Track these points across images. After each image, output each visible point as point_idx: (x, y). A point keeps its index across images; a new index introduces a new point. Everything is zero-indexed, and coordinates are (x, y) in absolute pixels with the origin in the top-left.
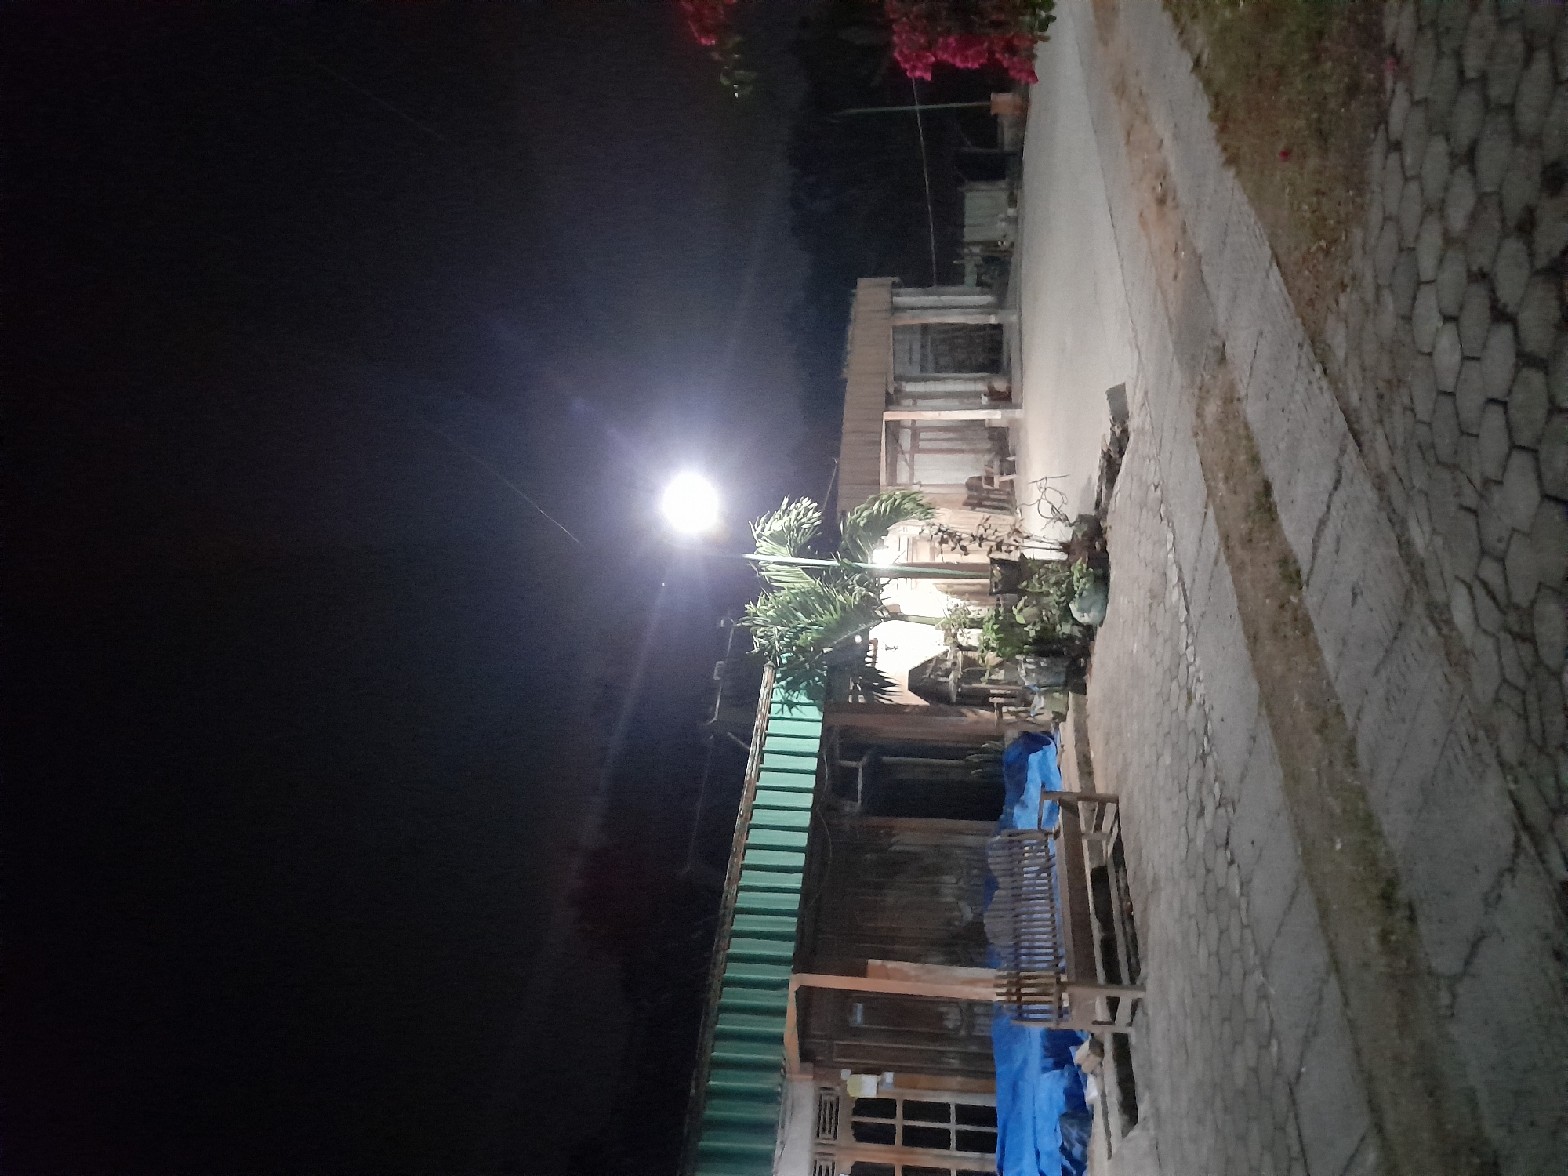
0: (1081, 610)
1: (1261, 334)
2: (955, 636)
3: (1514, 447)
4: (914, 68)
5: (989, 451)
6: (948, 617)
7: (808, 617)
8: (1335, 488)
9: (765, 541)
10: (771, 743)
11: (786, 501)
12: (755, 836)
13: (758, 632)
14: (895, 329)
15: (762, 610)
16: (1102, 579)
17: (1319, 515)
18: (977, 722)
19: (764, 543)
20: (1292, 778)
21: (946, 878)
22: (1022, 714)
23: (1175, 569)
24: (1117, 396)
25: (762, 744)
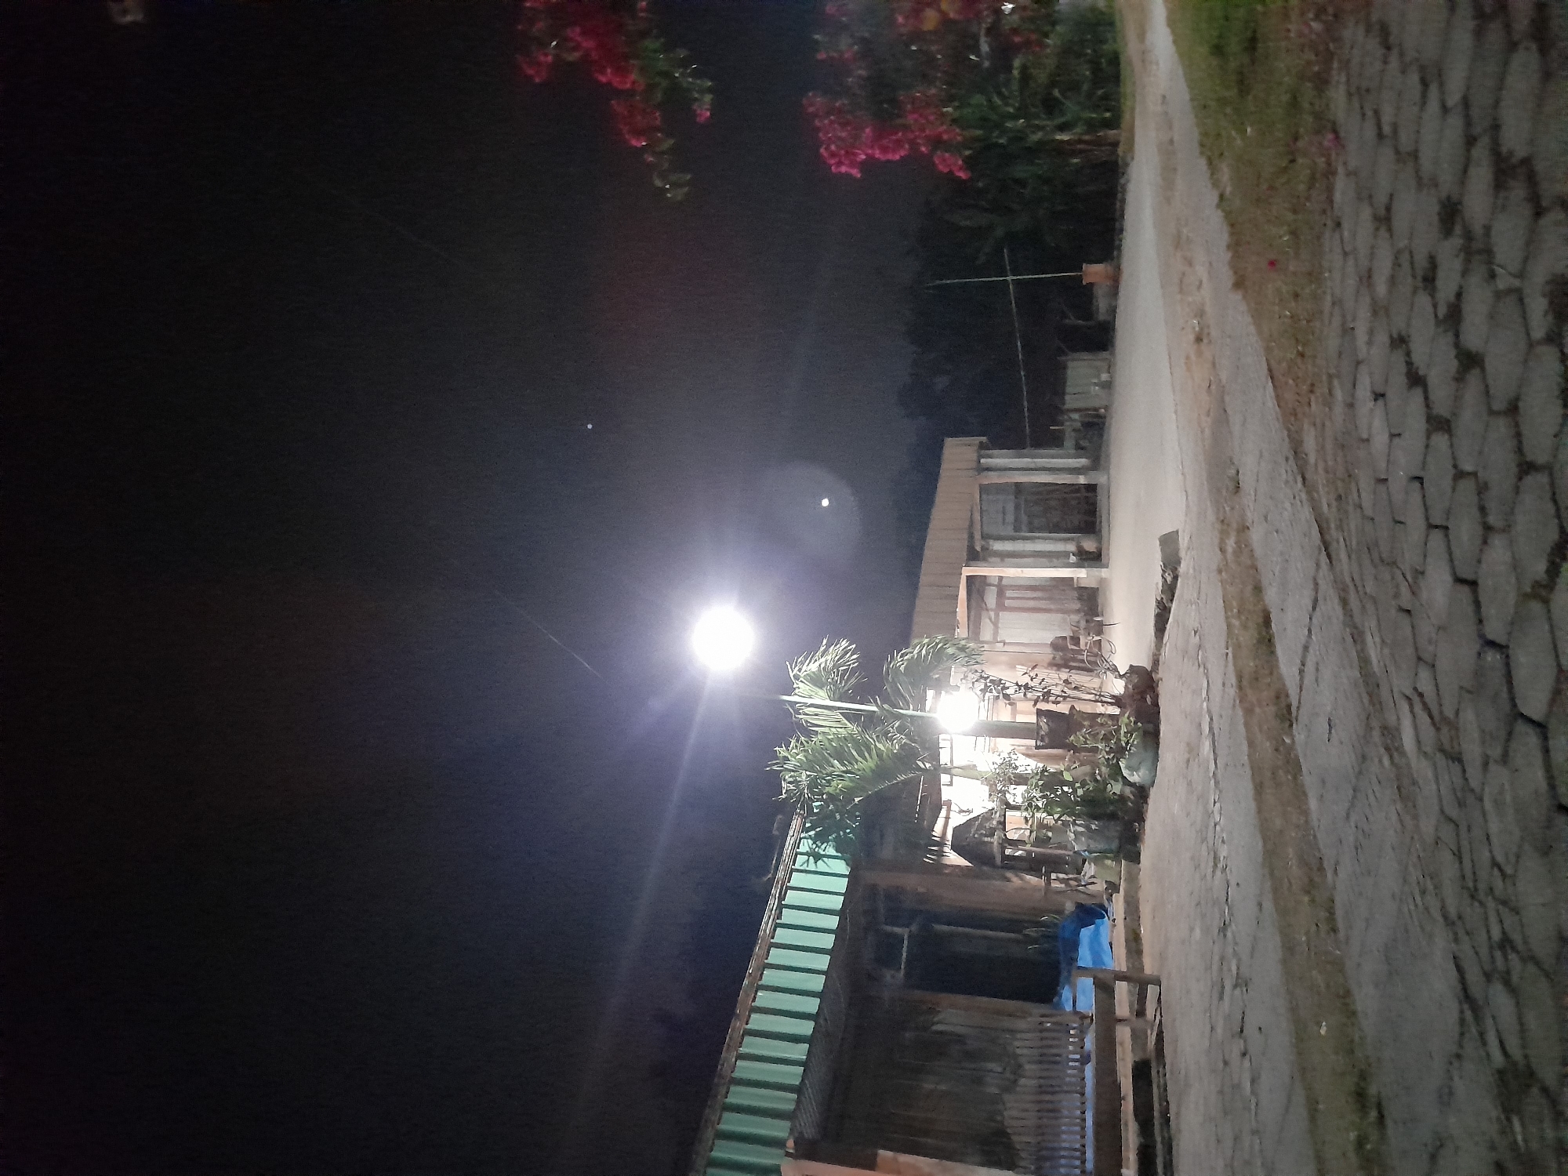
0: (1128, 767)
1: (1261, 456)
2: (1004, 793)
3: (1431, 527)
4: (840, 164)
5: (1078, 611)
6: (994, 771)
7: (843, 765)
8: (1314, 608)
9: (801, 681)
10: (792, 897)
11: (825, 642)
12: (764, 999)
13: (787, 777)
14: (984, 489)
15: (793, 755)
16: (1152, 736)
17: (1303, 640)
18: (1022, 889)
19: (801, 685)
20: (1289, 948)
21: (991, 1065)
22: (1073, 883)
23: (1208, 719)
24: (1169, 542)
25: (782, 897)
